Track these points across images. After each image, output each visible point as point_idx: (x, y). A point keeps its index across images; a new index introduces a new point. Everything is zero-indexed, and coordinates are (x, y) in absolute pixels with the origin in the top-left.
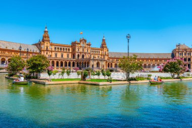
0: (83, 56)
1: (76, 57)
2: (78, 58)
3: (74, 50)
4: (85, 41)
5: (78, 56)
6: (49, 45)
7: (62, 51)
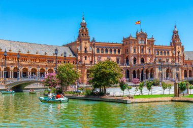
0: (142, 61)
1: (132, 62)
2: (135, 63)
3: (127, 51)
4: (145, 35)
5: (135, 60)
6: (88, 45)
7: (109, 53)
